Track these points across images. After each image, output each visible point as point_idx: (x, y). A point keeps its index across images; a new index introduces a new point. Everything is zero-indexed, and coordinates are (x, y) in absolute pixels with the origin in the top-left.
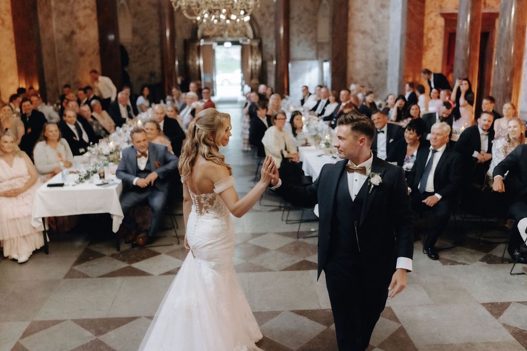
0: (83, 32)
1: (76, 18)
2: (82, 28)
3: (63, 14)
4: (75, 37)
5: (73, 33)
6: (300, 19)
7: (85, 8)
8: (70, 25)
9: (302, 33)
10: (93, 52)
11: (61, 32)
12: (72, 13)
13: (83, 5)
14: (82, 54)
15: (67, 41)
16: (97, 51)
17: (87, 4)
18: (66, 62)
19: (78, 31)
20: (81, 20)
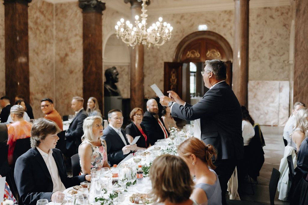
0: (73, 54)
1: (69, 44)
2: (72, 51)
3: (61, 40)
4: (68, 58)
5: (67, 55)
6: (273, 43)
7: (76, 35)
8: (65, 49)
9: (274, 55)
10: (79, 71)
11: (59, 55)
12: (67, 40)
13: (74, 33)
14: (71, 72)
15: (62, 61)
16: (82, 70)
17: (77, 32)
18: (61, 78)
19: (70, 53)
20: (73, 45)
